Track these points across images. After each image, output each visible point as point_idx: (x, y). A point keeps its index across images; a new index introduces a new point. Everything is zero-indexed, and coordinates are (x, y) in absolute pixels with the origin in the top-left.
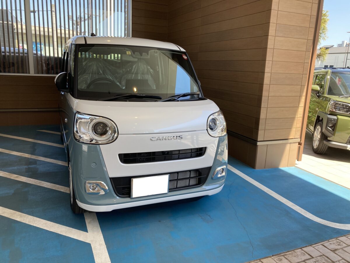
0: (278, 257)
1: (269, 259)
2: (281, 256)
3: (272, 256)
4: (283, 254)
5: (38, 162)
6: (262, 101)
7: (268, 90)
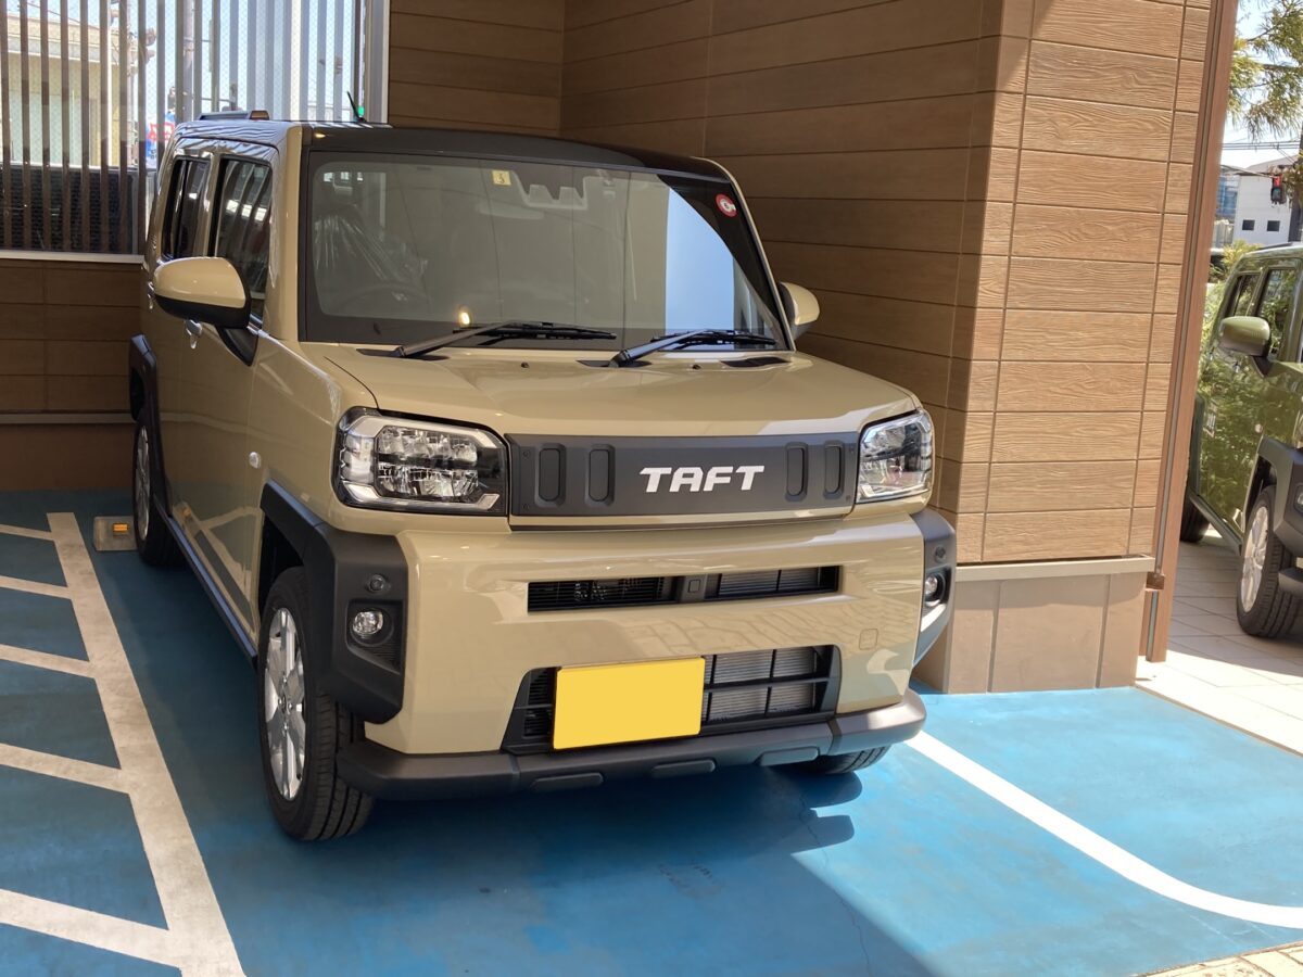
6: (971, 384)
7: (998, 331)
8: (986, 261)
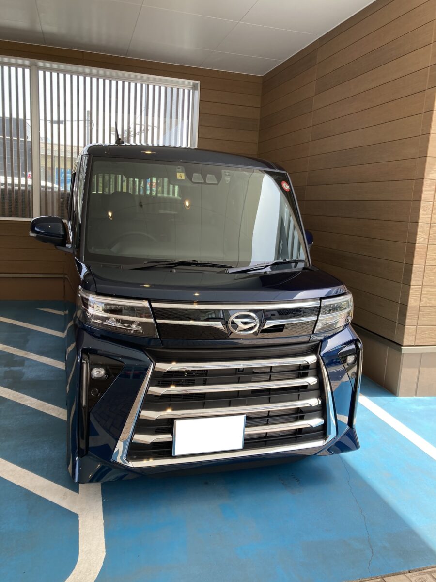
0: (420, 574)
1: (402, 577)
2: (425, 573)
3: (407, 573)
4: (429, 570)
5: (26, 363)
6: (413, 274)
7: (425, 253)
8: (420, 225)
